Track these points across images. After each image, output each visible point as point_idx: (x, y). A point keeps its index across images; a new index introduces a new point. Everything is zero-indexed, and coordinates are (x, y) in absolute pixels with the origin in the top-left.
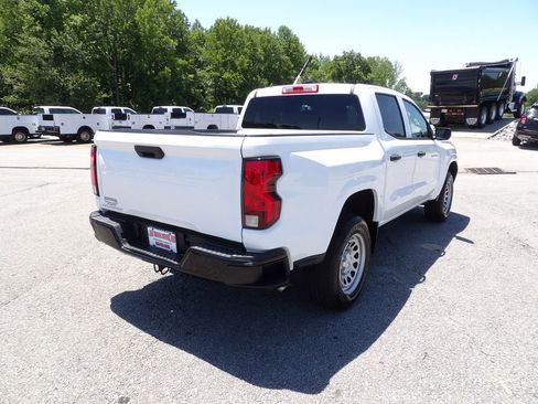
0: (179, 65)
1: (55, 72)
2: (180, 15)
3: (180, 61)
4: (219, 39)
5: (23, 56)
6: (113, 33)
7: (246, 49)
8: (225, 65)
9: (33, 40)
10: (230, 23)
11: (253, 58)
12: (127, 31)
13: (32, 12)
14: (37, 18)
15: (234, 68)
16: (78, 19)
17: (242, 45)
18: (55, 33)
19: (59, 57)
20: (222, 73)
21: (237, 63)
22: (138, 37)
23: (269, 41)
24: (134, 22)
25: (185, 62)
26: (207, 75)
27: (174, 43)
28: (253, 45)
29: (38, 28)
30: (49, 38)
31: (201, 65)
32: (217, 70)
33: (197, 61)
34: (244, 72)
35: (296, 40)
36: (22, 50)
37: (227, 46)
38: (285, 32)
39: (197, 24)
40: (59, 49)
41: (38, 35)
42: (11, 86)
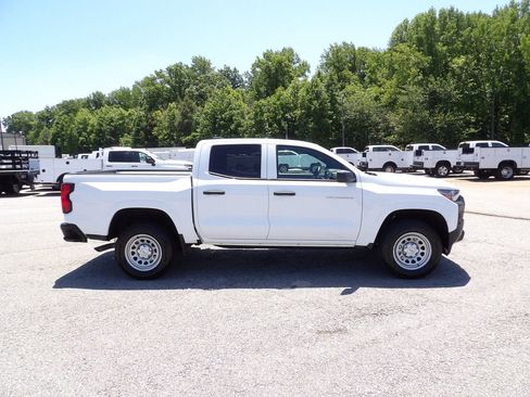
1: (426, 113)
9: (414, 88)
12: (507, 62)
13: (417, 64)
14: (421, 69)
16: (461, 61)
18: (433, 80)
19: (434, 101)
29: (421, 77)
30: (426, 84)
36: (405, 98)
40: (433, 93)
41: (420, 84)
42: (393, 128)
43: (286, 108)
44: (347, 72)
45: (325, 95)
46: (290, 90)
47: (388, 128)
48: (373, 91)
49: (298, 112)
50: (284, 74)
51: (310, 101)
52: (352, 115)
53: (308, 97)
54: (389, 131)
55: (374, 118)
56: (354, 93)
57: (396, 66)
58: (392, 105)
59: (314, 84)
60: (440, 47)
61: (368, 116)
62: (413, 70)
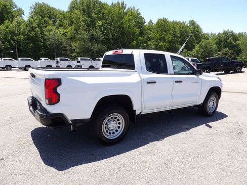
0: (139, 40)
1: (90, 44)
2: (142, 18)
3: (140, 38)
4: (158, 28)
5: (79, 38)
6: (114, 27)
7: (171, 32)
8: (160, 39)
9: (84, 32)
10: (165, 20)
11: (175, 35)
12: (119, 26)
13: (84, 21)
14: (86, 23)
15: (164, 40)
16: (100, 23)
17: (169, 30)
18: (92, 29)
19: (92, 38)
20: (159, 43)
21: (166, 38)
22: (123, 29)
23: (183, 27)
24: (122, 22)
25: (142, 38)
26: (152, 44)
27: (138, 31)
28: (175, 29)
29: (86, 27)
30: (89, 31)
31: (150, 40)
32: (156, 41)
33: (148, 38)
34: (170, 42)
35: (198, 26)
36: (80, 36)
37: (162, 31)
38: (192, 23)
39: (151, 22)
40: (92, 35)
41: (85, 30)
42: (74, 50)
43: (12, 33)
44: (46, 19)
45: (37, 29)
46: (14, 23)
47: (71, 49)
48: (62, 30)
49: (22, 37)
50: (8, 13)
51: (30, 31)
52: (52, 41)
53: (28, 29)
54: (72, 51)
55: (65, 44)
56: (52, 30)
57: (73, 20)
58: (72, 38)
59: (30, 22)
60: (93, 15)
61: (61, 43)
62: (82, 23)
